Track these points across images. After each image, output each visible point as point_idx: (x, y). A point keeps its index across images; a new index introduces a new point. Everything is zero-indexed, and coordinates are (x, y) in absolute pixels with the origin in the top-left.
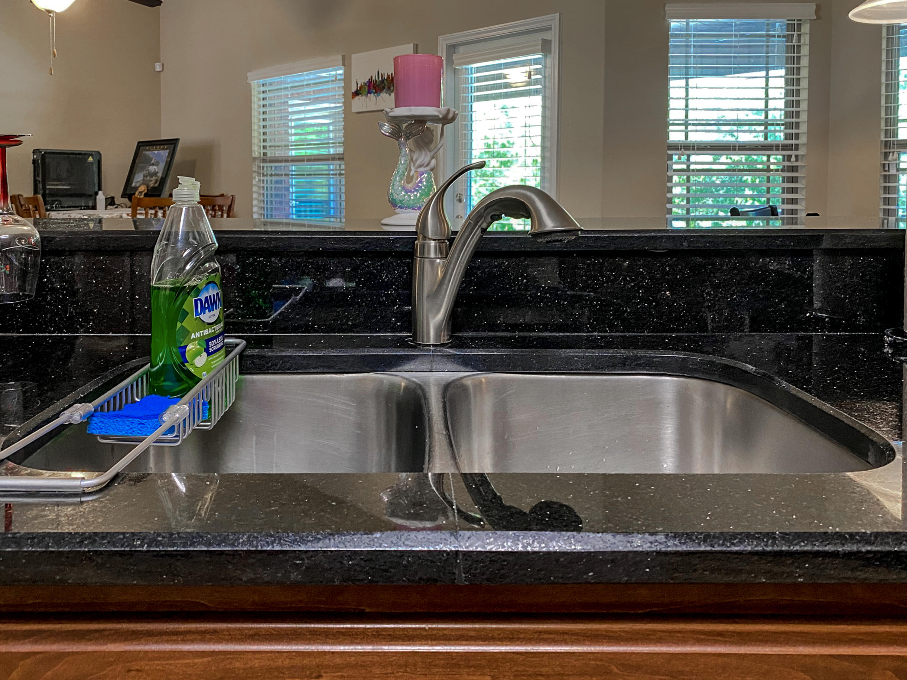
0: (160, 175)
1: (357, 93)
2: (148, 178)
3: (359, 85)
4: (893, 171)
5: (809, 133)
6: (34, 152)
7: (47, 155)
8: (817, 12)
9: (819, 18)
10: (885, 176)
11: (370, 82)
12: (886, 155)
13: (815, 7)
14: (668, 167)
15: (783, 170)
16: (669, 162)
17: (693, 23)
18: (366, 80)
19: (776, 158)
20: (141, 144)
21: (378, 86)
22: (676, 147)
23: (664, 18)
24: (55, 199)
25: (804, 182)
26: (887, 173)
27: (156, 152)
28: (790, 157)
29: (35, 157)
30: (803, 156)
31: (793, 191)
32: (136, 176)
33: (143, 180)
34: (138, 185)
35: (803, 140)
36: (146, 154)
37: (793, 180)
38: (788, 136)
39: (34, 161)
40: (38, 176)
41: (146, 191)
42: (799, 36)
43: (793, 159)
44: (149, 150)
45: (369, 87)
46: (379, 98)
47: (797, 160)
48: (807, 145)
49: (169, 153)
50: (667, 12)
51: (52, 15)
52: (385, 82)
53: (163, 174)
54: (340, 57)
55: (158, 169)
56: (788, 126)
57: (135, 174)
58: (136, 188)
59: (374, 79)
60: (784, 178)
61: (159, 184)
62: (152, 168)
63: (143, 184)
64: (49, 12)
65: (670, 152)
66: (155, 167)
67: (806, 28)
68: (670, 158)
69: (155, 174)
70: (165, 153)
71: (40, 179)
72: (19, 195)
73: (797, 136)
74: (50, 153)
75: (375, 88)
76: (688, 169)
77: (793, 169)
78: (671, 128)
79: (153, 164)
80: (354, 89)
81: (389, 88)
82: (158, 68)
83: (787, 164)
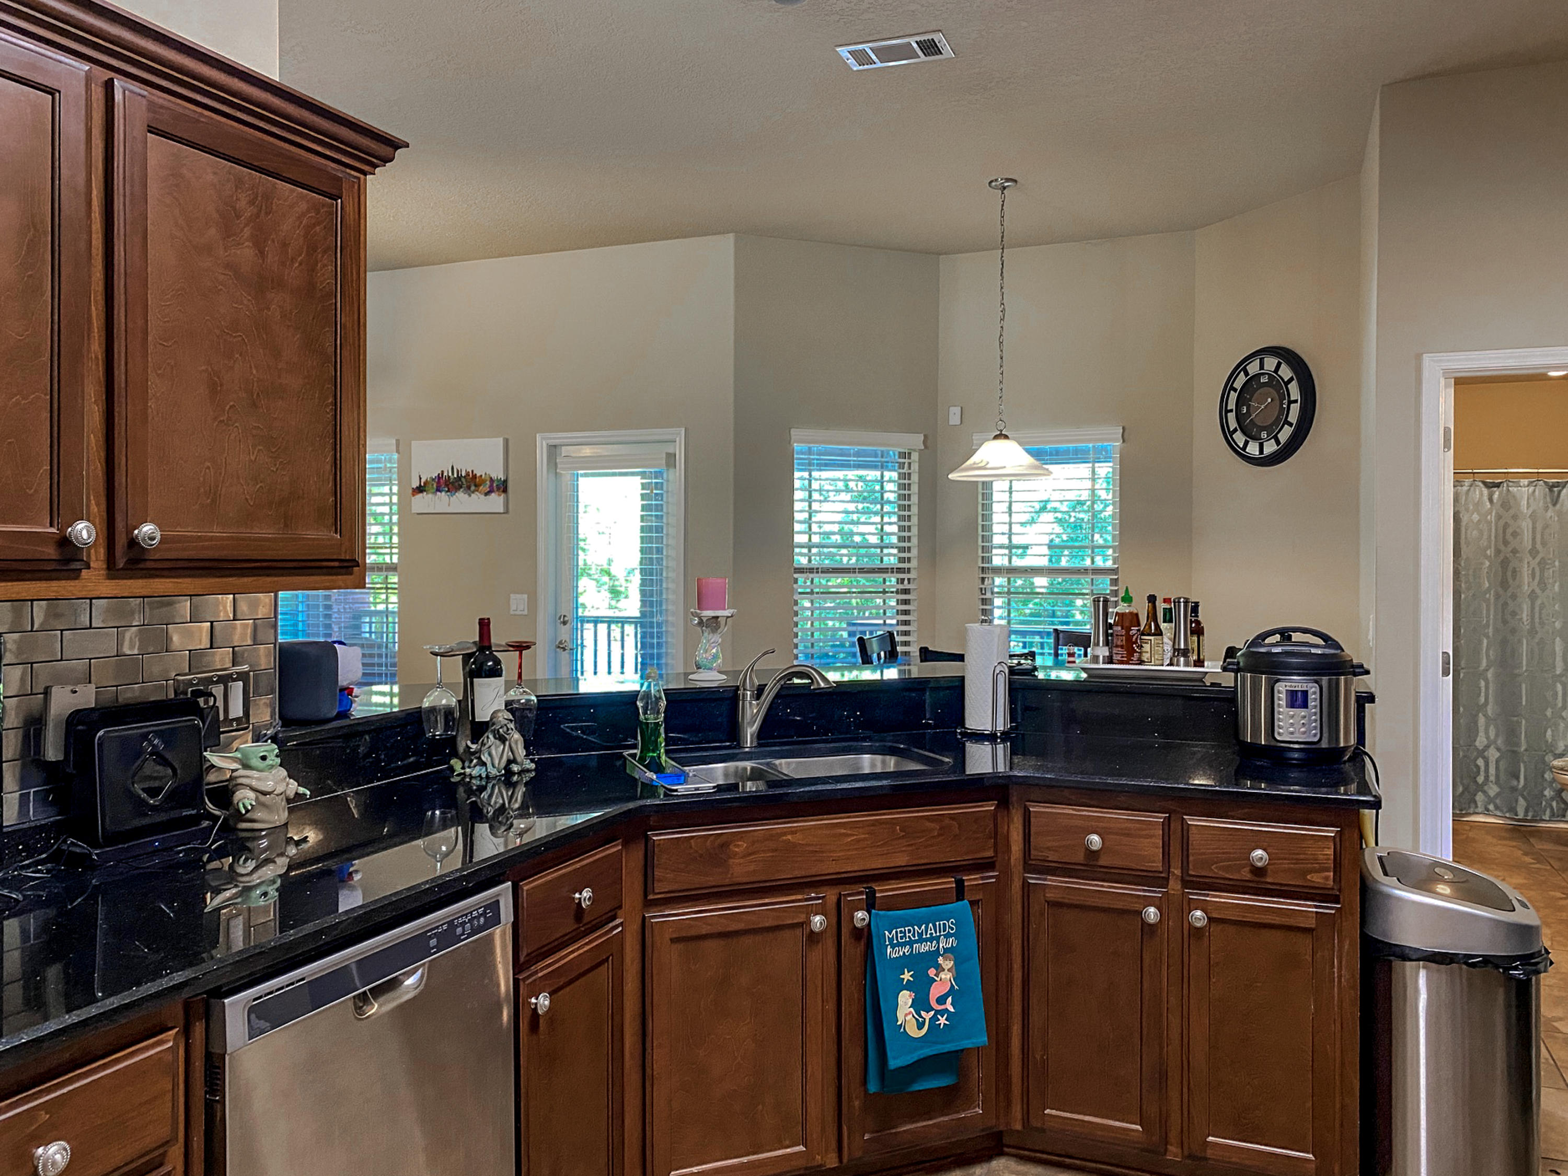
1: (420, 490)
3: (423, 481)
4: (988, 595)
5: (919, 557)
8: (925, 442)
9: (926, 447)
10: (983, 599)
11: (440, 477)
12: (983, 579)
13: (922, 438)
14: (793, 591)
15: (897, 592)
16: (795, 586)
17: (815, 447)
18: (435, 475)
19: (892, 580)
21: (453, 483)
22: (801, 570)
23: (790, 442)
25: (916, 603)
26: (984, 597)
28: (903, 580)
30: (914, 579)
31: (906, 612)
35: (914, 564)
37: (906, 602)
38: (902, 560)
42: (910, 464)
43: (906, 582)
45: (438, 483)
46: (453, 499)
47: (909, 583)
48: (918, 569)
50: (793, 437)
52: (463, 480)
54: (394, 442)
56: (902, 549)
59: (445, 474)
60: (898, 600)
65: (796, 576)
67: (915, 456)
68: (796, 581)
73: (909, 559)
75: (447, 485)
76: (812, 593)
77: (906, 591)
78: (797, 550)
80: (415, 484)
81: (469, 488)
83: (901, 587)
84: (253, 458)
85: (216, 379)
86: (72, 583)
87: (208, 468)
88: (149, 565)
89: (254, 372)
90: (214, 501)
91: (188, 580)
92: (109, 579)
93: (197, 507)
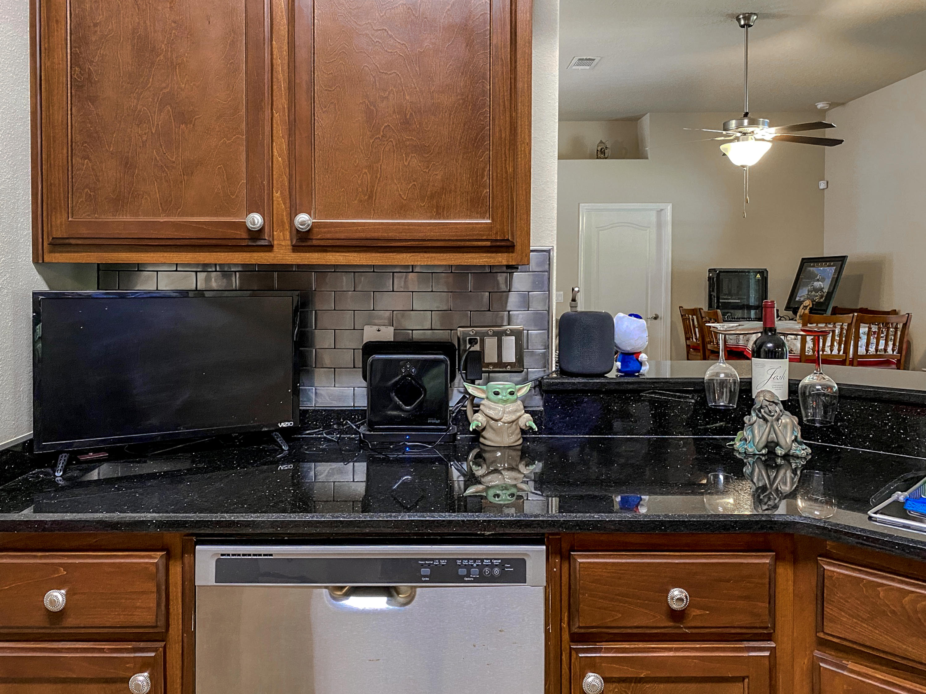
0: (826, 290)
2: (813, 293)
6: (710, 271)
7: (721, 274)
20: (805, 261)
24: (726, 311)
27: (821, 268)
29: (711, 275)
32: (800, 291)
33: (808, 294)
34: (802, 299)
36: (810, 271)
39: (709, 278)
40: (713, 291)
41: (811, 306)
44: (814, 266)
49: (835, 270)
51: (745, 169)
53: (829, 289)
55: (825, 286)
57: (798, 289)
58: (801, 303)
61: (825, 300)
62: (817, 284)
63: (808, 299)
64: (743, 166)
66: (821, 283)
69: (821, 289)
70: (831, 271)
71: (715, 294)
72: (700, 309)
74: (724, 272)
79: (818, 280)
82: (822, 185)
84: (406, 164)
85: (372, 107)
86: (267, 254)
87: (365, 173)
88: (315, 243)
89: (408, 98)
90: (370, 197)
91: (355, 254)
92: (293, 252)
93: (356, 202)
